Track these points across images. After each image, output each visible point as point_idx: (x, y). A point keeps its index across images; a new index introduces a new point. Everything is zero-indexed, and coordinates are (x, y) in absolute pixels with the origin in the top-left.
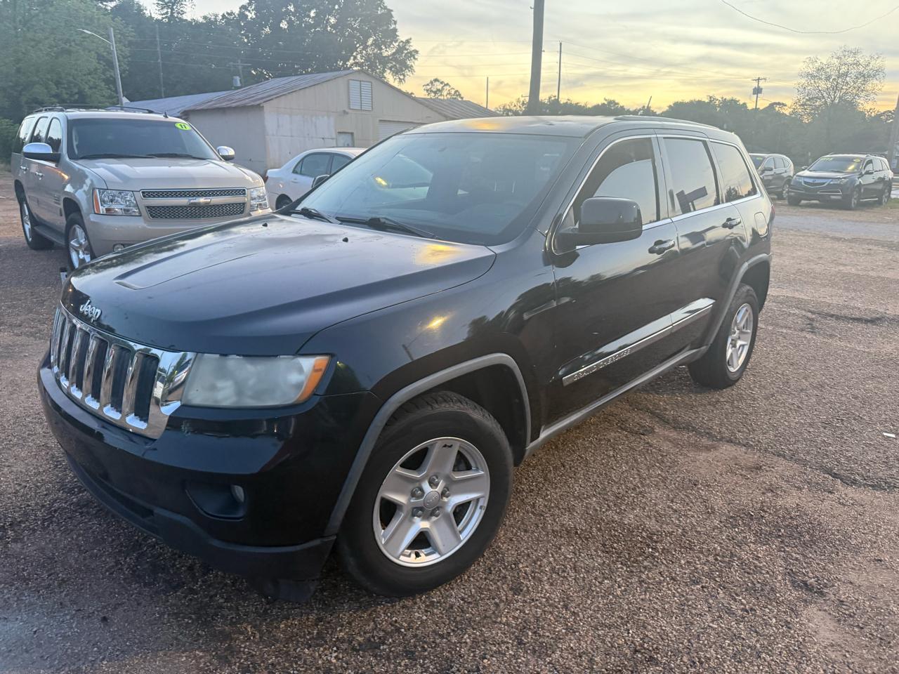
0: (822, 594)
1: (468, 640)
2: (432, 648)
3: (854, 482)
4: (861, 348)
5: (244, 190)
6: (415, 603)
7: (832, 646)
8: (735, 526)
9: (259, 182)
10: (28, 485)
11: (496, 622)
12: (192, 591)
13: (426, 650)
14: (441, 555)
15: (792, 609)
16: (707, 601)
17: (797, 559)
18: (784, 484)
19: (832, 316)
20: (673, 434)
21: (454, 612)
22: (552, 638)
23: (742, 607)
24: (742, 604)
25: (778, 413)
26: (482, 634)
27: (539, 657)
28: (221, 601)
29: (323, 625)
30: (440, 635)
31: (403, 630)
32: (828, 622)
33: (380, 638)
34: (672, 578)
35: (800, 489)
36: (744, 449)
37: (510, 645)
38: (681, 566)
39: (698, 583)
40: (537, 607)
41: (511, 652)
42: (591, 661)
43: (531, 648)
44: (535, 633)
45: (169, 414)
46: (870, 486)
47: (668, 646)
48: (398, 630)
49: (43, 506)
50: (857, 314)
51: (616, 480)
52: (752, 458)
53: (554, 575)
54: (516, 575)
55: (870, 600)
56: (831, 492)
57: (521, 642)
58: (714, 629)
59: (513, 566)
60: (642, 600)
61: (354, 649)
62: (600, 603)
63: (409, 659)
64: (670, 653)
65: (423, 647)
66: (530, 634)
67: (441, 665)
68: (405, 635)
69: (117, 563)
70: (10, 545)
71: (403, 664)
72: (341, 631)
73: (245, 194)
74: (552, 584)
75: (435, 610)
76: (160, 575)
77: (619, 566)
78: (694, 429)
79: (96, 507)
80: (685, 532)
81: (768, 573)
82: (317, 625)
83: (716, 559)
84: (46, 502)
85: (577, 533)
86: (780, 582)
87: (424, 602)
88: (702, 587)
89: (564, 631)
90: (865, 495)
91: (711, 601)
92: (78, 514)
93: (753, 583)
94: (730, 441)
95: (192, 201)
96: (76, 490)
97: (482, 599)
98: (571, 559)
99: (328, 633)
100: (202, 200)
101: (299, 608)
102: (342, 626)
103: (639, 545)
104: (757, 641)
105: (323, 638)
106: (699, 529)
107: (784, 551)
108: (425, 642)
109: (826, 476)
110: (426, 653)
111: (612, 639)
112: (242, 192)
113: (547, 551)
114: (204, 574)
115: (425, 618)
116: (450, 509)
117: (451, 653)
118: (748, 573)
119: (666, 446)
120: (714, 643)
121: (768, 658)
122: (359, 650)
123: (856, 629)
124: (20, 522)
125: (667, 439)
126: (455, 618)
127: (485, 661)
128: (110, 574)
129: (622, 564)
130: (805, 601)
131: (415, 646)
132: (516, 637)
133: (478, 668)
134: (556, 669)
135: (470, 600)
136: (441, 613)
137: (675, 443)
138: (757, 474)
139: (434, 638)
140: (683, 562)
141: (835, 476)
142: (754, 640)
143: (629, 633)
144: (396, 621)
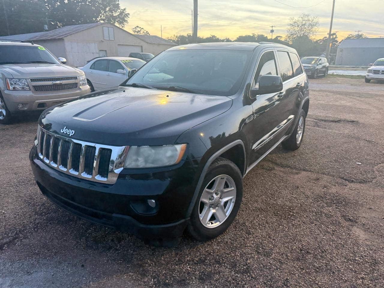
0: (356, 222)
1: (238, 254)
2: (226, 259)
3: (353, 181)
4: (337, 132)
5: (77, 77)
6: (212, 243)
7: (366, 240)
8: (318, 201)
9: (82, 73)
10: (19, 214)
11: (246, 246)
12: (117, 250)
13: (224, 260)
14: (220, 222)
15: (348, 229)
16: (319, 229)
17: (343, 211)
18: (330, 185)
19: (323, 120)
20: (282, 169)
21: (229, 244)
22: (269, 249)
23: (332, 230)
24: (331, 229)
25: (318, 158)
26: (243, 252)
27: (267, 257)
28: (132, 252)
29: (179, 256)
30: (227, 254)
31: (212, 254)
32: (362, 232)
33: (204, 258)
34: (303, 223)
35: (335, 186)
36: (310, 173)
37: (255, 254)
38: (305, 218)
39: (313, 223)
40: (259, 239)
41: (256, 257)
42: (286, 255)
43: (263, 254)
44: (262, 248)
45: (119, 173)
46: (359, 182)
47: (312, 247)
48: (210, 254)
49: (31, 222)
50: (331, 119)
51: (269, 188)
52: (314, 176)
53: (260, 226)
54: (246, 228)
55: (372, 223)
56: (346, 186)
57: (258, 253)
58: (325, 239)
59: (244, 224)
60: (296, 231)
61: (195, 263)
62: (281, 234)
63: (218, 264)
64: (313, 250)
65: (222, 259)
66: (261, 249)
67: (232, 265)
68: (213, 255)
69: (78, 242)
70: (23, 241)
71: (217, 266)
72: (187, 257)
73: (77, 79)
74: (261, 230)
75: (221, 245)
76: (99, 245)
77: (283, 220)
78: (289, 167)
79: (56, 220)
80: (301, 206)
81: (335, 217)
82: (177, 256)
83: (316, 214)
84: (31, 220)
85: (262, 210)
86: (342, 220)
87: (216, 242)
88: (315, 224)
89: (272, 246)
90: (358, 186)
91: (320, 229)
92: (49, 224)
93: (332, 221)
94: (304, 170)
95: (54, 83)
96: (43, 214)
97: (238, 238)
98: (264, 219)
99: (182, 258)
100: (58, 82)
101: (166, 250)
102: (187, 255)
103: (287, 212)
104: (341, 241)
105: (181, 261)
106: (306, 204)
107: (338, 208)
108: (223, 257)
109: (342, 180)
110: (224, 261)
111: (291, 247)
113: (254, 217)
114: (119, 242)
115: (218, 248)
116: (222, 204)
117: (234, 260)
118: (329, 218)
119: (281, 174)
120: (327, 244)
121: (347, 247)
122: (197, 264)
123: (372, 233)
124: (24, 230)
125: (281, 171)
126: (230, 247)
127: (248, 261)
128: (76, 247)
129: (283, 219)
130: (352, 225)
131: (219, 259)
132: (256, 251)
133: (246, 264)
134: (275, 260)
135: (233, 239)
136: (224, 245)
137: (283, 172)
138: (318, 182)
139: (225, 255)
140: (305, 216)
141: (345, 180)
142: (340, 241)
143: (296, 244)
144: (208, 251)
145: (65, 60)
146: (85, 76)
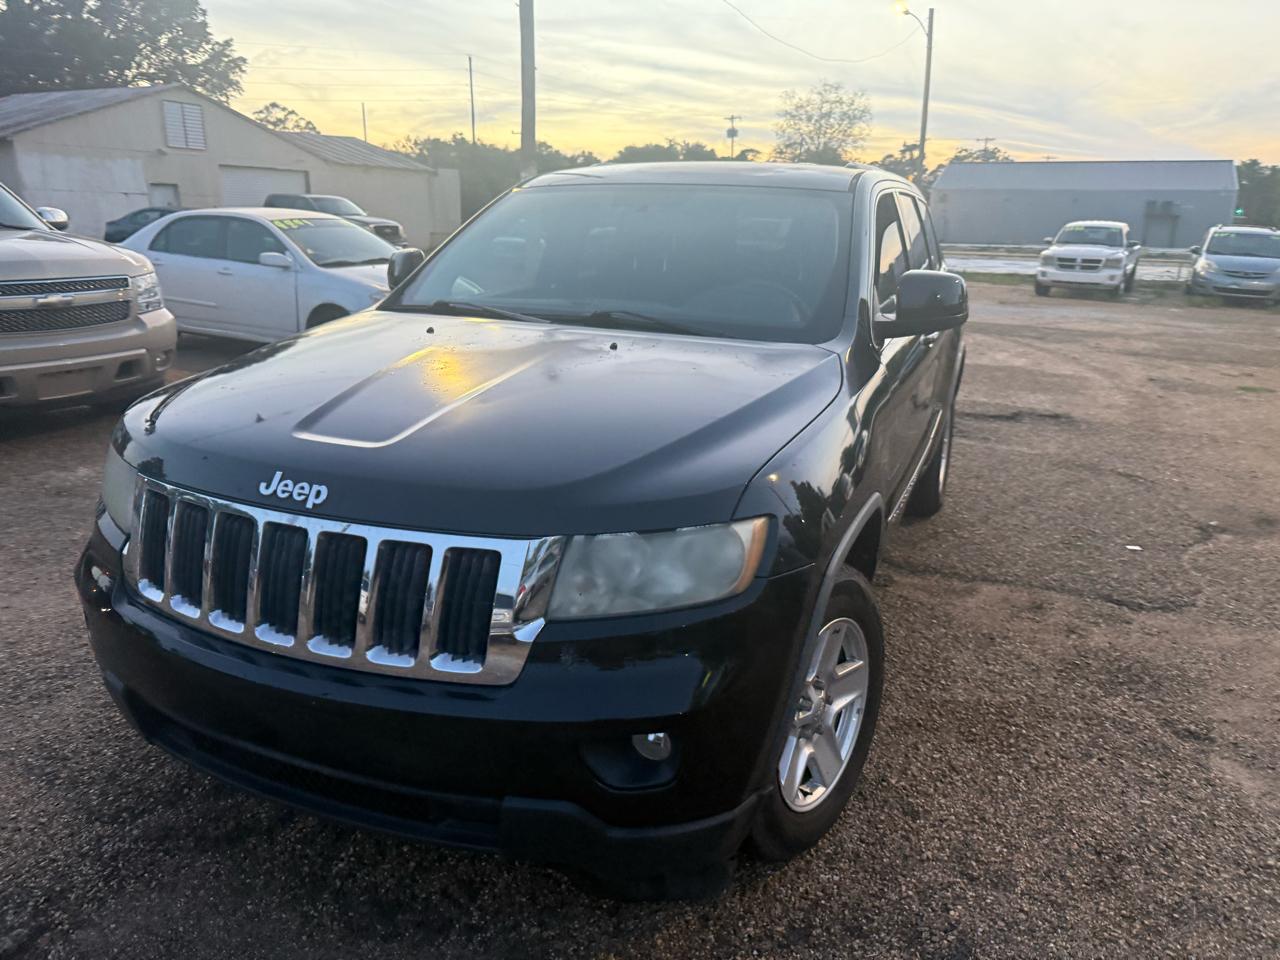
0: (1212, 741)
1: (910, 893)
2: (877, 915)
3: (1141, 607)
4: (1025, 449)
5: (126, 280)
6: (808, 862)
7: (1264, 795)
8: (1073, 680)
9: (144, 266)
10: (21, 826)
11: (922, 861)
12: (472, 929)
13: (873, 921)
14: (826, 786)
15: (1199, 764)
16: (1116, 775)
17: (1159, 706)
18: (1082, 624)
19: (968, 415)
20: (916, 580)
21: (865, 861)
22: (1001, 863)
23: (1155, 773)
24: (1151, 769)
25: (1009, 537)
26: (920, 880)
27: (1005, 890)
28: (534, 931)
29: (715, 925)
30: (873, 895)
31: (823, 902)
32: (1241, 770)
33: (803, 921)
34: (1063, 757)
35: (1097, 624)
36: (1005, 587)
37: (963, 886)
38: (1060, 740)
39: (1091, 757)
40: (953, 829)
41: (971, 893)
42: (1063, 877)
43: (988, 881)
44: (977, 861)
45: (532, 641)
46: (1159, 608)
47: (1124, 838)
48: (816, 903)
49: (84, 856)
50: (993, 411)
51: (908, 649)
52: (1022, 597)
53: (938, 784)
54: (895, 794)
55: (1256, 737)
56: (1128, 623)
57: (972, 879)
58: (1149, 806)
59: (885, 784)
60: (1053, 790)
61: (780, 946)
62: (1014, 805)
63: (859, 937)
64: (1132, 847)
65: (867, 917)
66: (974, 864)
67: (903, 934)
68: (831, 907)
69: (305, 916)
70: (74, 937)
71: (856, 946)
72: (745, 926)
73: (127, 285)
74: (945, 797)
75: (842, 865)
76: (400, 917)
77: (998, 755)
78: (936, 571)
79: (188, 836)
80: (1031, 700)
81: (1146, 728)
82: (707, 927)
83: (1088, 724)
84: (81, 847)
85: (919, 725)
86: (1169, 739)
87: (819, 858)
88: (1100, 759)
89: (1005, 850)
90: (1160, 620)
91: (1121, 774)
92: (161, 854)
93: (1141, 743)
94: (985, 580)
95: (41, 301)
96: (124, 814)
97: (884, 835)
98: (940, 758)
99: (729, 933)
100: (54, 298)
101: (660, 910)
102: (741, 918)
103: (998, 725)
104: (1199, 808)
105: (729, 943)
106: (1041, 692)
107: (1141, 699)
108: (864, 910)
109: (1110, 604)
110: (876, 924)
111: (1063, 846)
112: (122, 283)
113: (906, 756)
114: (473, 899)
115: (836, 878)
116: (829, 722)
117: (903, 915)
118: (1129, 733)
119: (923, 597)
120: (1163, 821)
121: (1224, 825)
122: (788, 946)
123: (1270, 771)
124: (62, 891)
125: (916, 587)
126: (874, 869)
127: (952, 913)
128: (308, 937)
129: (998, 752)
130: (1203, 751)
131: (856, 919)
132: (962, 873)
133: (950, 924)
134: (1036, 899)
135: (871, 840)
136: (850, 866)
137: (924, 589)
138: (1043, 615)
139: (871, 901)
140: (1058, 734)
141: (1119, 603)
142: (1195, 807)
143: (1073, 834)
144: (807, 892)
145: (61, 216)
146: (153, 275)
